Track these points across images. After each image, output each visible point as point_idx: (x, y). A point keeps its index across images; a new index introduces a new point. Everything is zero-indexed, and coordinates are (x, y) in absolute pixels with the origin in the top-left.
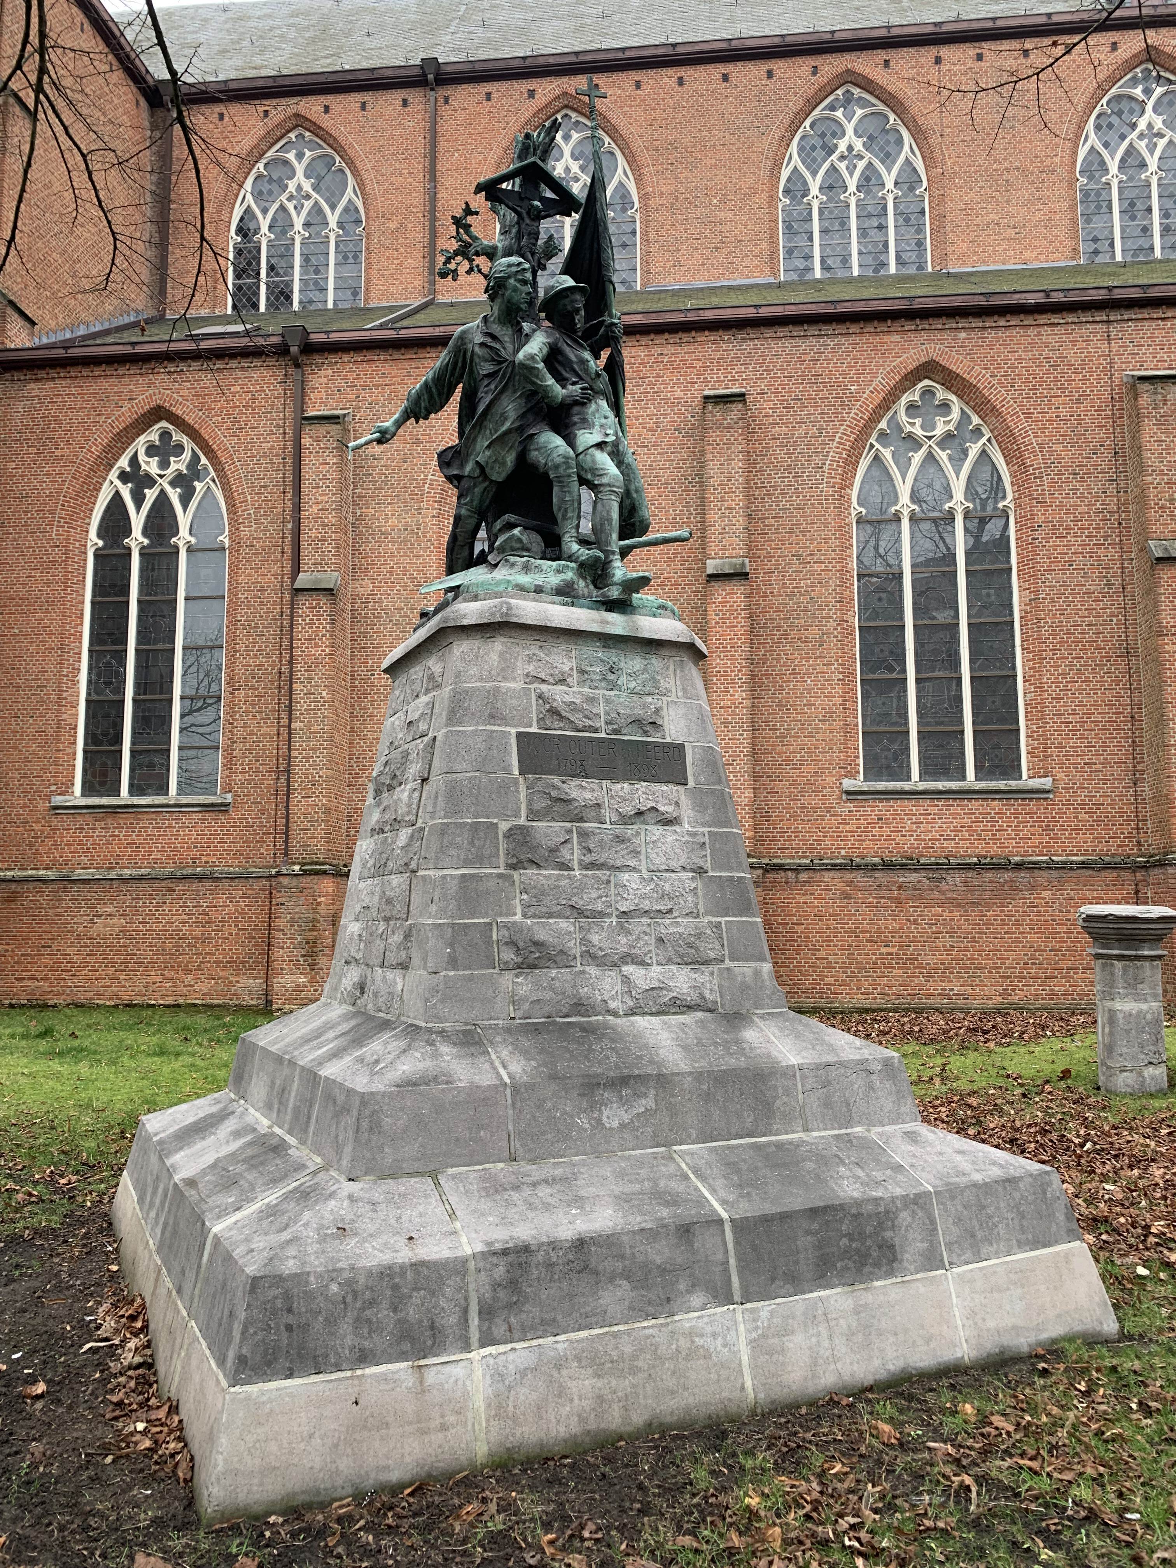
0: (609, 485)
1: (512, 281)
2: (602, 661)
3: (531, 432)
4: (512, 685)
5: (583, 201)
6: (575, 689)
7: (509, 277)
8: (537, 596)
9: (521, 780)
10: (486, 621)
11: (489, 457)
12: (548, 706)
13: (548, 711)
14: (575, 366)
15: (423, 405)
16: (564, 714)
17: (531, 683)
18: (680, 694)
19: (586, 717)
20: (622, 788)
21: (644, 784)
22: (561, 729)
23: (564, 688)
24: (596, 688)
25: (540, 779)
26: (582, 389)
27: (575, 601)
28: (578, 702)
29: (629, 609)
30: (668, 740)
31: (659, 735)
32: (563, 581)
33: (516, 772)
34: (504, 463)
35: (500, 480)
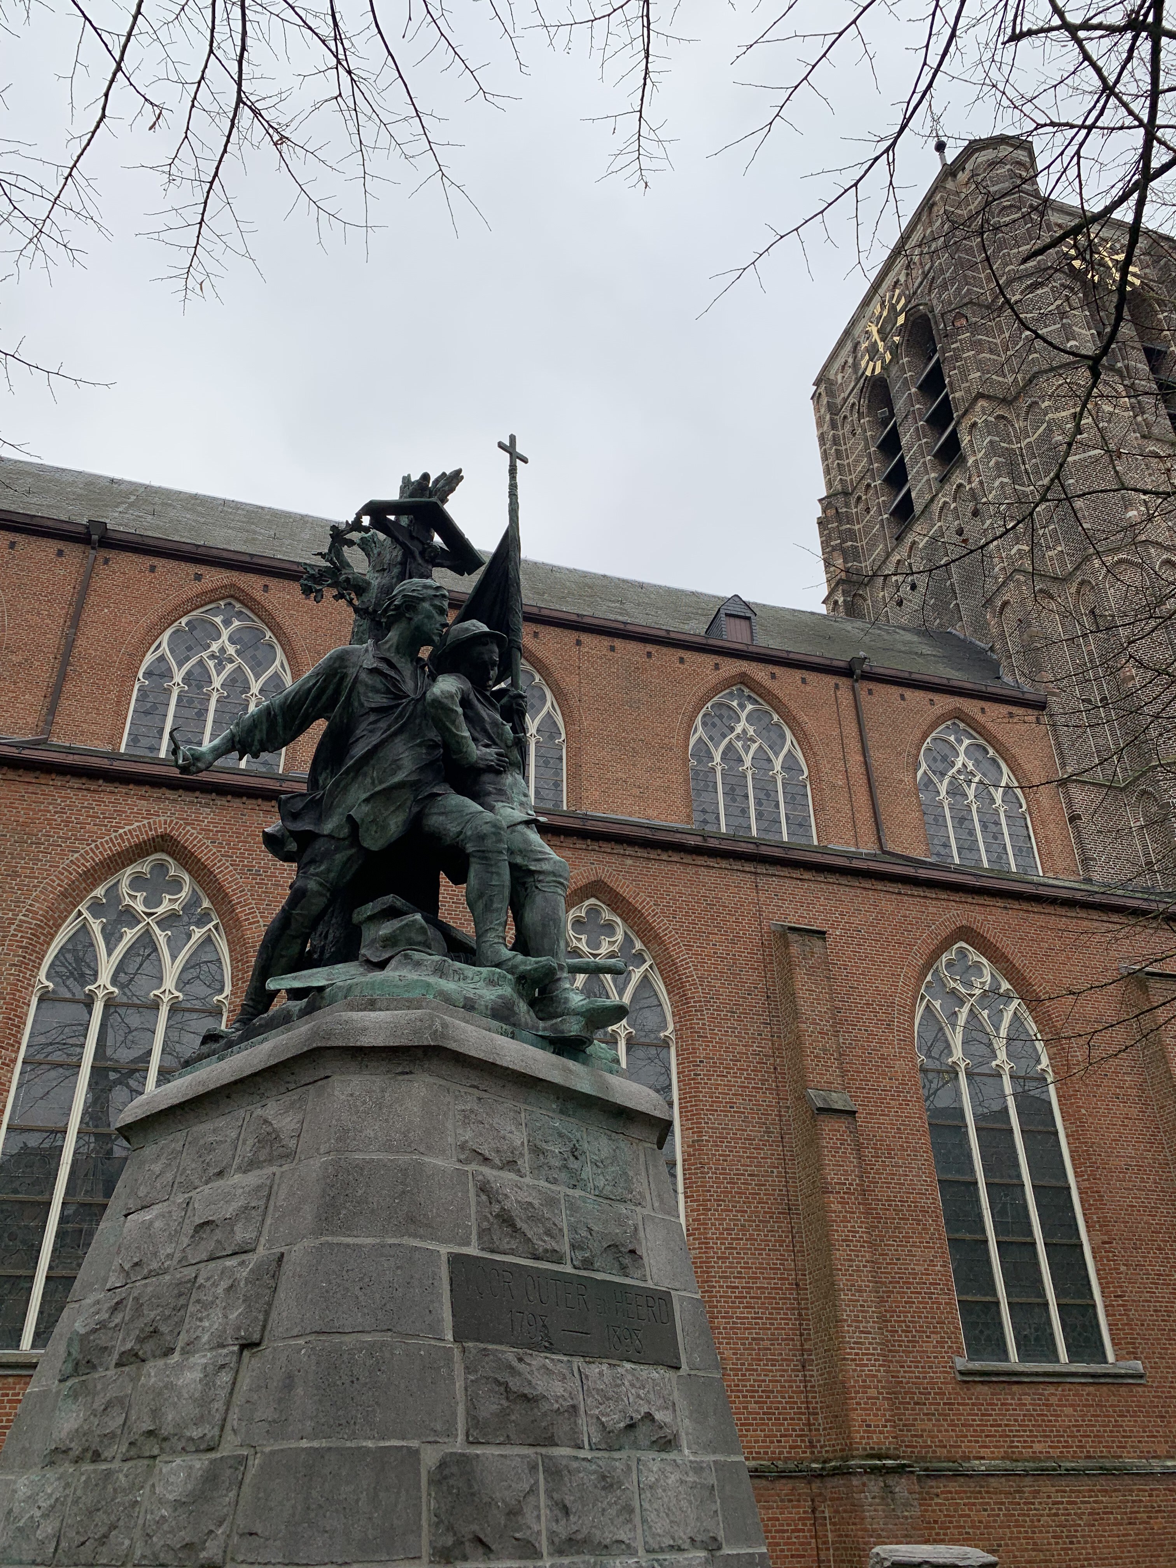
0: (554, 874)
1: (426, 605)
2: (561, 1135)
3: (435, 790)
4: (439, 1162)
5: (487, 560)
6: (528, 1180)
7: (423, 600)
8: (468, 1015)
9: (457, 1353)
10: (404, 1042)
11: (367, 815)
12: (496, 1208)
13: (497, 1216)
14: (488, 727)
15: (257, 737)
16: (519, 1224)
17: (467, 1162)
18: (656, 1204)
19: (548, 1233)
20: (601, 1374)
21: (628, 1366)
22: (512, 1252)
23: (512, 1176)
24: (555, 1182)
25: (485, 1352)
26: (497, 754)
27: (517, 1031)
28: (536, 1203)
29: (582, 1055)
30: (650, 1284)
31: (638, 1274)
32: (500, 997)
33: (450, 1337)
34: (384, 828)
35: (374, 848)
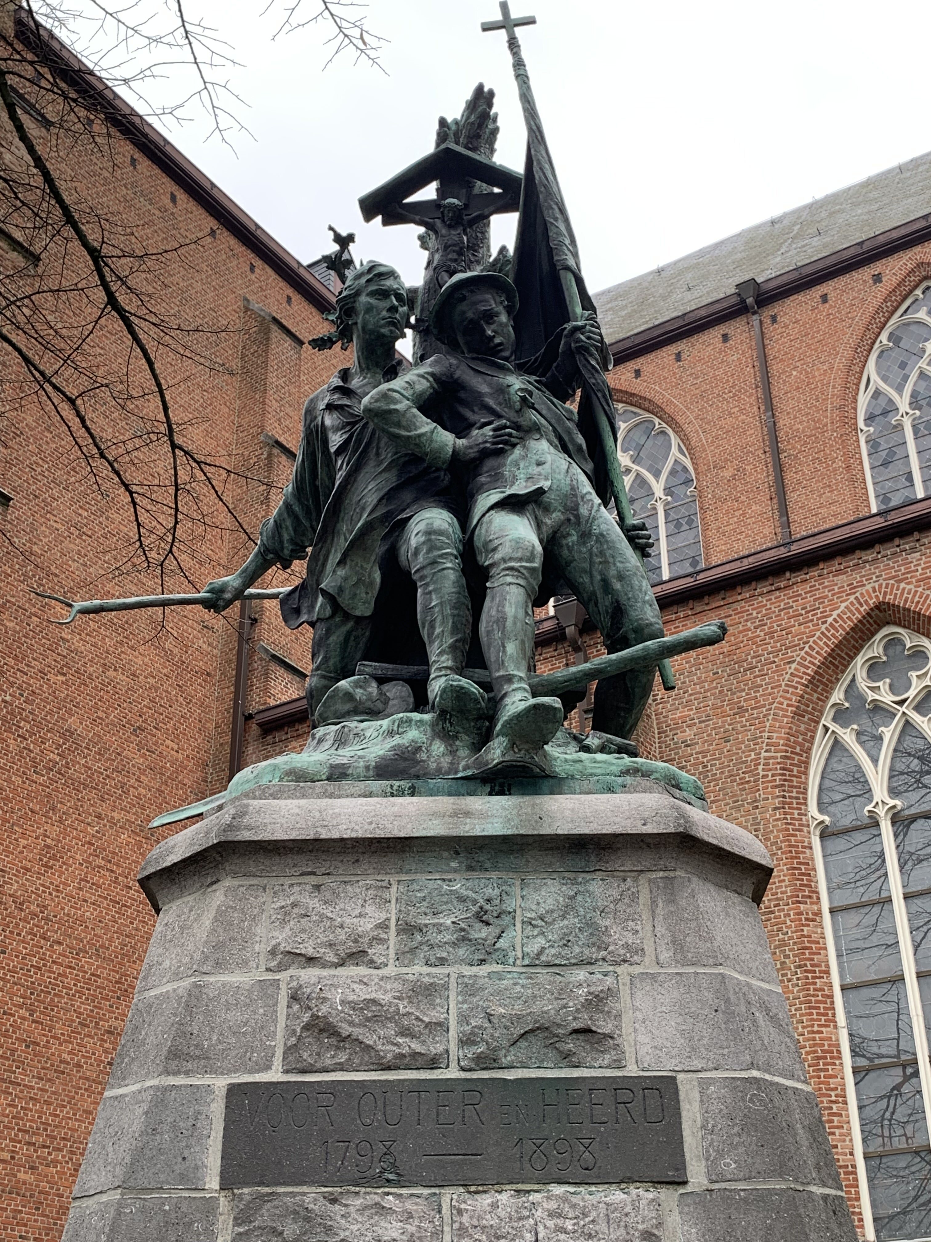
1: (363, 299)
2: (462, 899)
3: (404, 516)
4: (235, 978)
6: (391, 970)
8: (331, 787)
9: (223, 1203)
10: (198, 849)
16: (345, 1029)
17: (280, 968)
18: (665, 956)
19: (406, 1032)
20: (494, 1206)
21: (558, 1190)
22: (341, 1068)
23: (363, 971)
24: (442, 962)
25: (264, 1198)
27: (418, 783)
28: (385, 998)
29: (546, 784)
30: (632, 1070)
31: (607, 1059)
32: (393, 748)
33: (213, 1183)
